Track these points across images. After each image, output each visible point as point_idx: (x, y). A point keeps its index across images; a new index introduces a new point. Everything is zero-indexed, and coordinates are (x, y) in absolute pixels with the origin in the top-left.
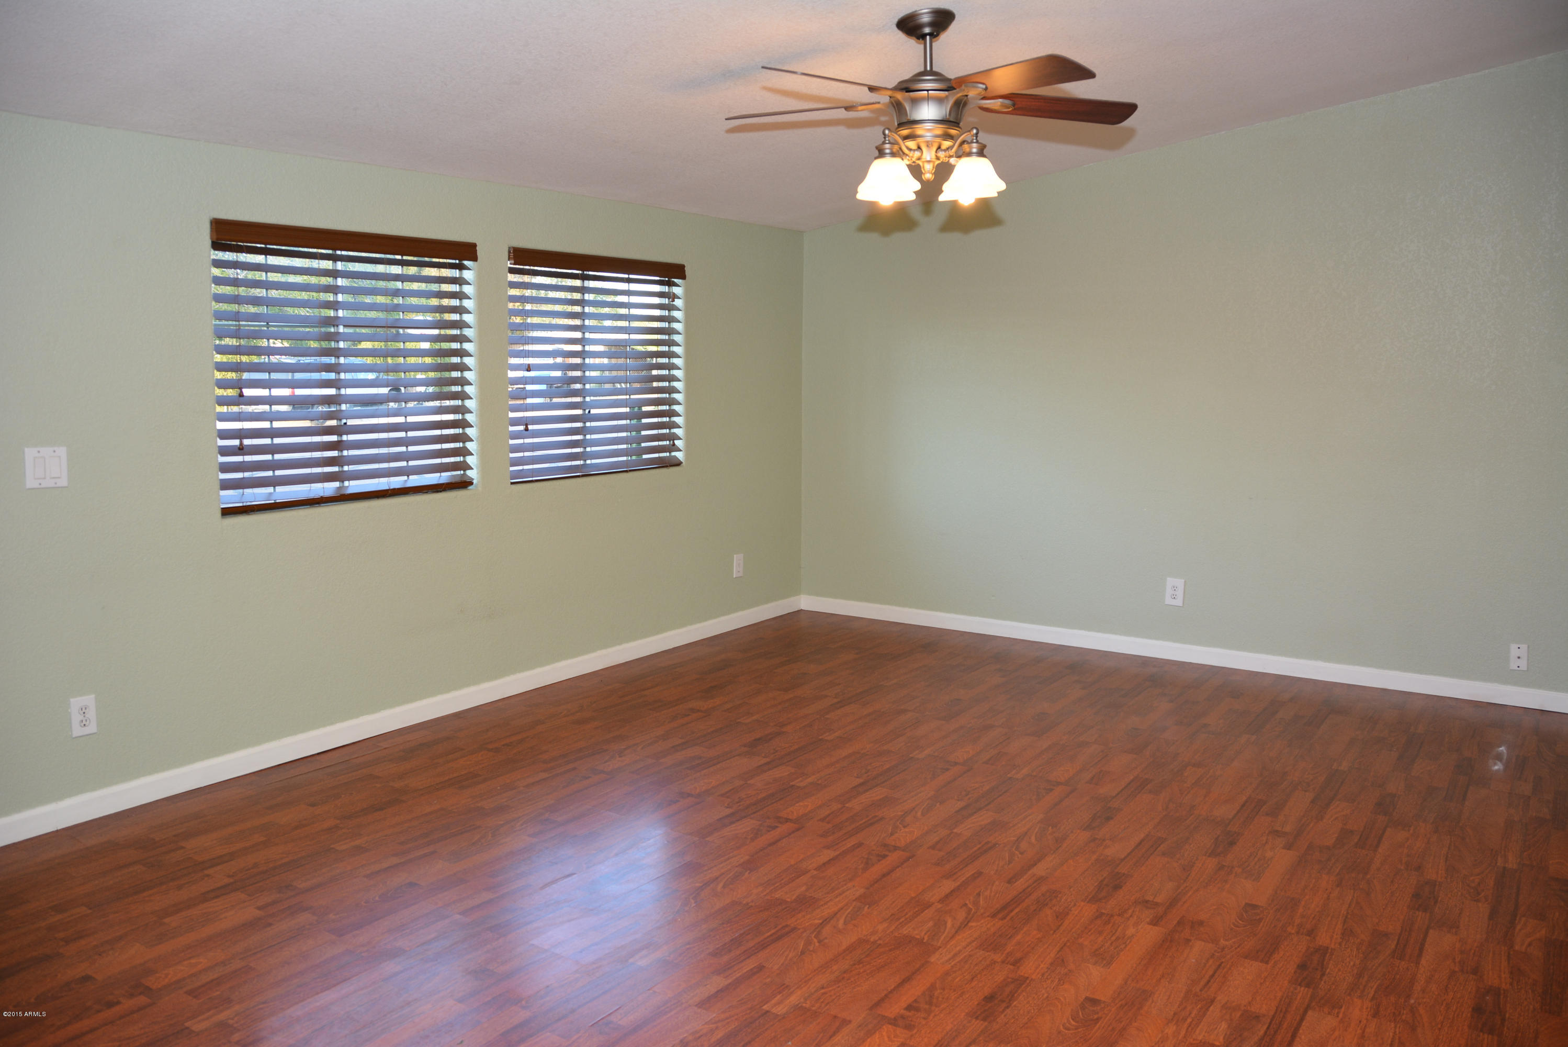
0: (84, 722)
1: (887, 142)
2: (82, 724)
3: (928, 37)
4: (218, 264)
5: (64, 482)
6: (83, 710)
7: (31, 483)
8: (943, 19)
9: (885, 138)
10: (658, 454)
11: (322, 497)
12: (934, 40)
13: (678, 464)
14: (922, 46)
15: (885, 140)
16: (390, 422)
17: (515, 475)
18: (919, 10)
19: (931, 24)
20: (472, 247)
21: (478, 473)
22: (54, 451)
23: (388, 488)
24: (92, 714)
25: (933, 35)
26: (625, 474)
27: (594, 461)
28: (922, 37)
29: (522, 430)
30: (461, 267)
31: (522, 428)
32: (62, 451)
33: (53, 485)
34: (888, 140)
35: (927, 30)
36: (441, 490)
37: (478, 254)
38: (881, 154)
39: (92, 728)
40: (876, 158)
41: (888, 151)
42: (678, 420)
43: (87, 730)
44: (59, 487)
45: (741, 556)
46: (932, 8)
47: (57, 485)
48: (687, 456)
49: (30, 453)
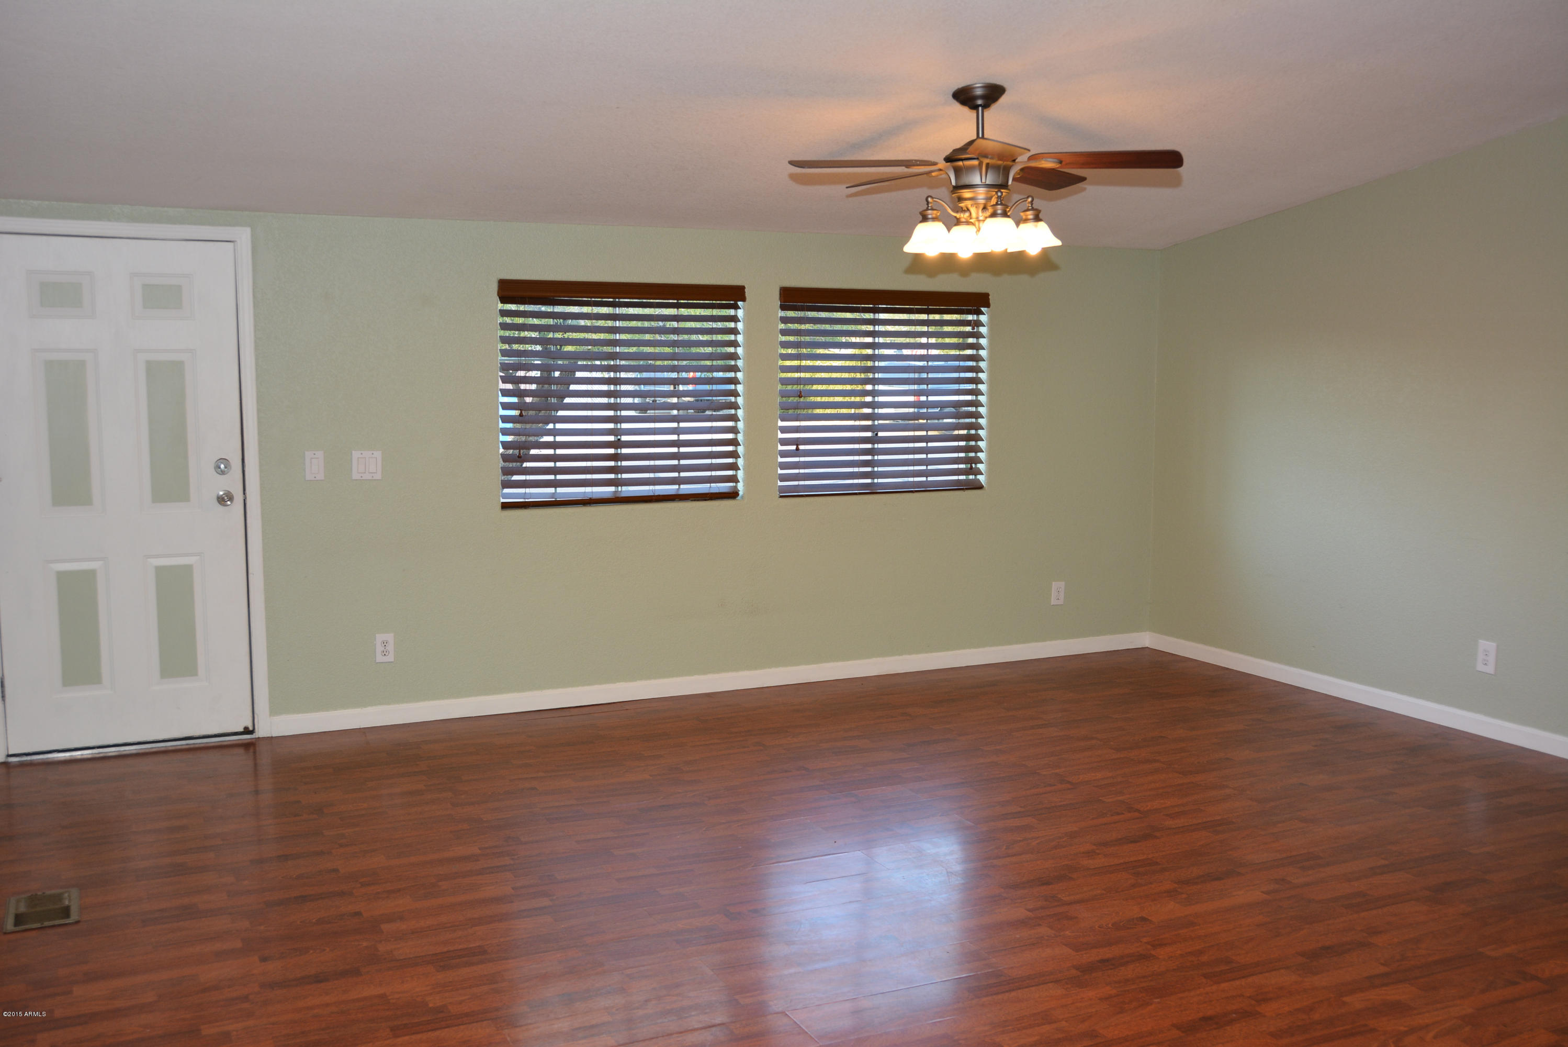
0: (385, 653)
1: (930, 208)
2: (383, 654)
3: (980, 108)
4: (504, 313)
5: (378, 476)
6: (385, 643)
7: (355, 476)
8: (994, 93)
9: (928, 204)
10: (957, 477)
11: (590, 499)
12: (985, 110)
13: (980, 487)
14: (975, 115)
15: (928, 207)
16: (656, 439)
17: (782, 489)
18: (976, 84)
19: (982, 97)
20: (742, 289)
21: (743, 486)
22: (362, 454)
23: (653, 494)
24: (390, 647)
25: (986, 106)
26: (911, 494)
27: (880, 481)
28: (974, 107)
29: (794, 450)
30: (736, 307)
31: (794, 447)
32: (378, 454)
33: (371, 478)
34: (931, 207)
35: (979, 102)
36: (707, 499)
37: (747, 295)
38: (925, 219)
39: (390, 658)
40: (921, 222)
41: (930, 216)
42: (982, 444)
43: (385, 659)
44: (375, 480)
45: (1062, 584)
46: (984, 82)
47: (374, 478)
48: (989, 478)
49: (356, 454)
